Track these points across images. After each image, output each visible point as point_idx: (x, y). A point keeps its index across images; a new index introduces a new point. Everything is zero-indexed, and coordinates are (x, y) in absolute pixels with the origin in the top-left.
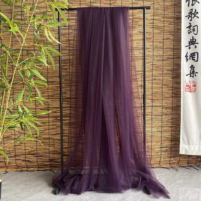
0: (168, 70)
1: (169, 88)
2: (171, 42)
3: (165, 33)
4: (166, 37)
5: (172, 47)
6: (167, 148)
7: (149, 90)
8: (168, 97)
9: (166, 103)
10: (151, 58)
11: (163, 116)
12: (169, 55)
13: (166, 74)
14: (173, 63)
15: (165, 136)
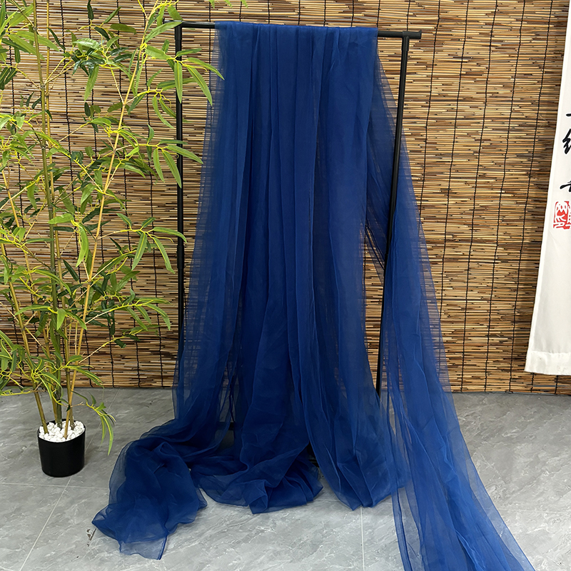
0: (519, 156)
1: (519, 197)
2: (534, 84)
3: (520, 60)
4: (520, 71)
5: (536, 97)
6: (502, 336)
7: (466, 201)
8: (514, 220)
9: (505, 234)
10: (479, 123)
11: (497, 263)
12: (527, 118)
13: (513, 164)
14: (535, 138)
15: (498, 310)
